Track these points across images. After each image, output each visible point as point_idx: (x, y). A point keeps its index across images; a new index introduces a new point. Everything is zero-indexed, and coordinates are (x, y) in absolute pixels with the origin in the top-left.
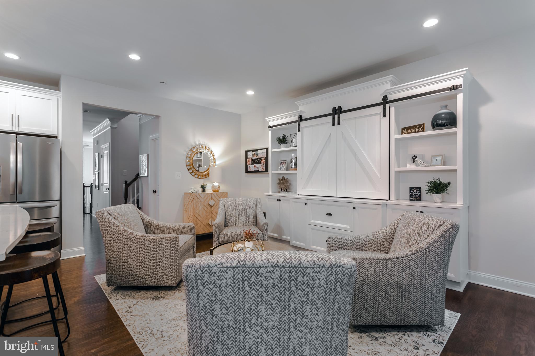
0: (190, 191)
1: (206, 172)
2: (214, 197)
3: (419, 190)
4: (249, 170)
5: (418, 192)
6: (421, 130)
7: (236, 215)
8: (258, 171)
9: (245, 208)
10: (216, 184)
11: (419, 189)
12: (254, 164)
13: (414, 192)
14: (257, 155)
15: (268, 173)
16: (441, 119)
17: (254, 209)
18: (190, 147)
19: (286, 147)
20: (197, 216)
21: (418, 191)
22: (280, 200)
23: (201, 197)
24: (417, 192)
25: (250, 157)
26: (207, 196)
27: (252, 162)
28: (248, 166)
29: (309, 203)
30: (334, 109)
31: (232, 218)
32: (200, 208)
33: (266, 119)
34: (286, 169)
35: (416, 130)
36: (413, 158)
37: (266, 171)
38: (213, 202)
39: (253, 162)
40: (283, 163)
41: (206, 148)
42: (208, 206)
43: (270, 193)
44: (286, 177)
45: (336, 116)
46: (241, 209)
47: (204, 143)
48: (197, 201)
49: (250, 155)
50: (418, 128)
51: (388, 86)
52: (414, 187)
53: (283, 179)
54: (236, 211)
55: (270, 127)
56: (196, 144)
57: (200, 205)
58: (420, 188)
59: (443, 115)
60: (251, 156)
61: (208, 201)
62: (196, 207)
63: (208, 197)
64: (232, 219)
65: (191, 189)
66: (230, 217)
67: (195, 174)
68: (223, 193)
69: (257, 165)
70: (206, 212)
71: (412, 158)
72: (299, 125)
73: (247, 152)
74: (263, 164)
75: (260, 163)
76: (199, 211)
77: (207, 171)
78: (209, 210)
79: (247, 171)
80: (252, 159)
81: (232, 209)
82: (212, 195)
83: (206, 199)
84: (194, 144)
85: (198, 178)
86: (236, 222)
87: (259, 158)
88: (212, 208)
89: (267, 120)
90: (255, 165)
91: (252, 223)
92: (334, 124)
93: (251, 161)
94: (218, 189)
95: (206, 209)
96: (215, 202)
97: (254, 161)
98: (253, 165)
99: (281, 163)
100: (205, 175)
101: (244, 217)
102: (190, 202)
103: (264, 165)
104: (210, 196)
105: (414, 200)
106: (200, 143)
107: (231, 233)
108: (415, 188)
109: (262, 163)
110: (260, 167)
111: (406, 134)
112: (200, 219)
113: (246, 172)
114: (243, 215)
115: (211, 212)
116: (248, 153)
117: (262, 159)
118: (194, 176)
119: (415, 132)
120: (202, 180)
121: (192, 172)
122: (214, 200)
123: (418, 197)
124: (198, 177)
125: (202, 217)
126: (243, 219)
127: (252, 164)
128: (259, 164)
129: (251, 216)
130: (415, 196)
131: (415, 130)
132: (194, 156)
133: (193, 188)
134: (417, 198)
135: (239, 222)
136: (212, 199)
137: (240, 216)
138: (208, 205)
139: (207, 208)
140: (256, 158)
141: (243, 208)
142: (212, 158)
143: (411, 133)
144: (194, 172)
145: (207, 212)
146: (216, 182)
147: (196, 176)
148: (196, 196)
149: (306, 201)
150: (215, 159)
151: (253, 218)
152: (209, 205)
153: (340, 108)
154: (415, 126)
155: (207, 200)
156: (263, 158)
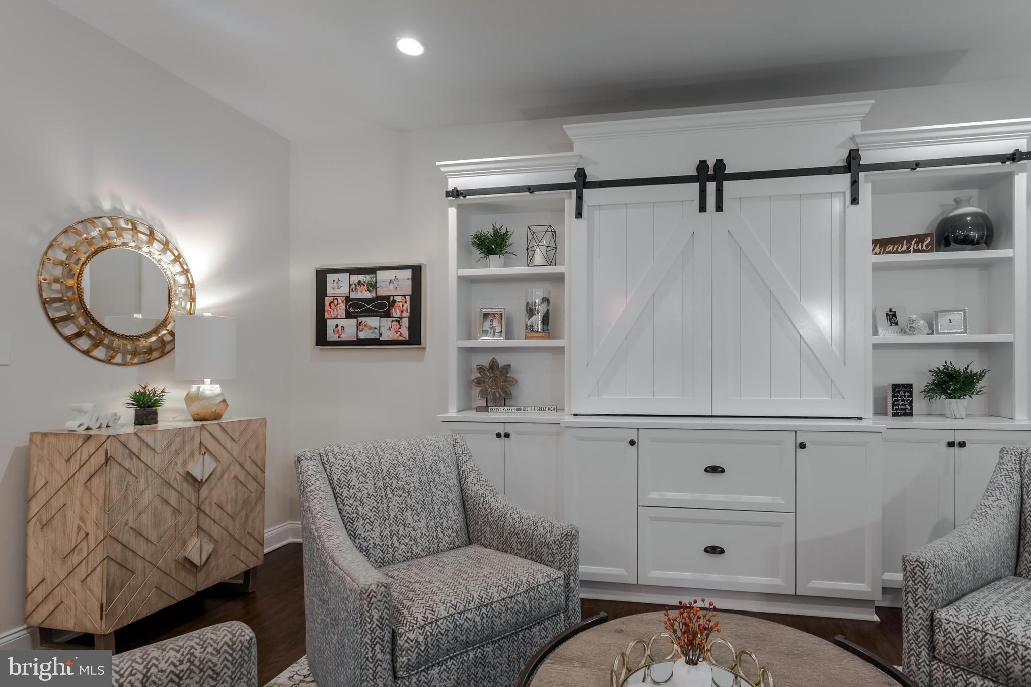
0: (72, 425)
1: (153, 339)
2: (210, 444)
3: (908, 390)
4: (331, 336)
5: (908, 396)
6: (924, 248)
7: (392, 515)
8: (376, 342)
9: (424, 478)
10: (210, 388)
11: (908, 387)
12: (356, 317)
13: (901, 396)
14: (373, 286)
15: (423, 346)
16: (964, 226)
17: (454, 481)
18: (67, 220)
19: (506, 265)
20: (127, 537)
21: (907, 394)
22: (507, 436)
23: (148, 446)
24: (905, 396)
25: (337, 292)
26: (178, 440)
27: (347, 311)
28: (331, 324)
29: (644, 439)
30: (703, 165)
31: (377, 531)
32: (147, 498)
33: (438, 163)
34: (504, 334)
35: (912, 248)
36: (889, 315)
37: (415, 338)
38: (210, 465)
39: (351, 310)
40: (491, 317)
41: (151, 234)
42: (185, 485)
43: (452, 413)
44: (502, 361)
45: (711, 186)
46: (406, 487)
47: (140, 213)
48: (129, 471)
49: (338, 286)
50: (917, 243)
51: (855, 128)
52: (900, 383)
53: (494, 365)
54: (390, 495)
55: (456, 194)
56: (100, 208)
57: (142, 485)
58: (910, 385)
59: (968, 219)
60: (345, 290)
61: (185, 463)
62: (125, 497)
63: (184, 443)
64: (376, 533)
65: (81, 411)
66: (368, 527)
67: (96, 346)
68: (250, 421)
69: (373, 321)
70: (176, 512)
71: (887, 314)
72: (580, 198)
73: (321, 276)
74: (401, 317)
75: (388, 314)
76: (140, 514)
77: (155, 331)
78: (189, 501)
79: (321, 339)
80: (348, 299)
81: (371, 491)
82: (205, 433)
83: (177, 453)
84: (86, 210)
85: (108, 361)
86: (396, 544)
87: (378, 298)
88: (204, 492)
89: (443, 169)
90: (360, 319)
91: (456, 532)
92: (703, 208)
93: (343, 306)
94: (223, 405)
95: (173, 498)
96: (217, 460)
97: (355, 306)
98: (353, 321)
99: (486, 315)
100: (150, 350)
101: (423, 515)
102: (82, 476)
103: (405, 322)
104: (192, 439)
105: (901, 416)
106: (118, 207)
107: (452, 611)
108: (903, 385)
109: (396, 313)
110: (386, 328)
111: (880, 253)
112: (141, 547)
113: (317, 344)
114: (418, 506)
115: (199, 509)
116: (330, 277)
117: (394, 302)
118: (86, 353)
119: (907, 251)
120: (133, 371)
121: (78, 335)
122: (211, 454)
123: (907, 406)
124: (113, 357)
125: (153, 537)
126: (423, 524)
127: (349, 315)
128: (381, 316)
129: (450, 507)
130: (902, 405)
131: (908, 248)
132: (88, 258)
133: (87, 406)
134: (905, 409)
135: (407, 540)
136: (203, 451)
137: (409, 512)
138: (186, 479)
139: (181, 494)
140: (367, 295)
141: (416, 478)
142: (181, 280)
143: (897, 252)
144: (89, 335)
145: (180, 512)
146: (208, 381)
147: (100, 352)
148: (125, 446)
149: (633, 435)
150: (192, 286)
151: (457, 512)
152: (190, 478)
153: (720, 164)
154: (909, 239)
155: (180, 460)
156: (398, 299)
